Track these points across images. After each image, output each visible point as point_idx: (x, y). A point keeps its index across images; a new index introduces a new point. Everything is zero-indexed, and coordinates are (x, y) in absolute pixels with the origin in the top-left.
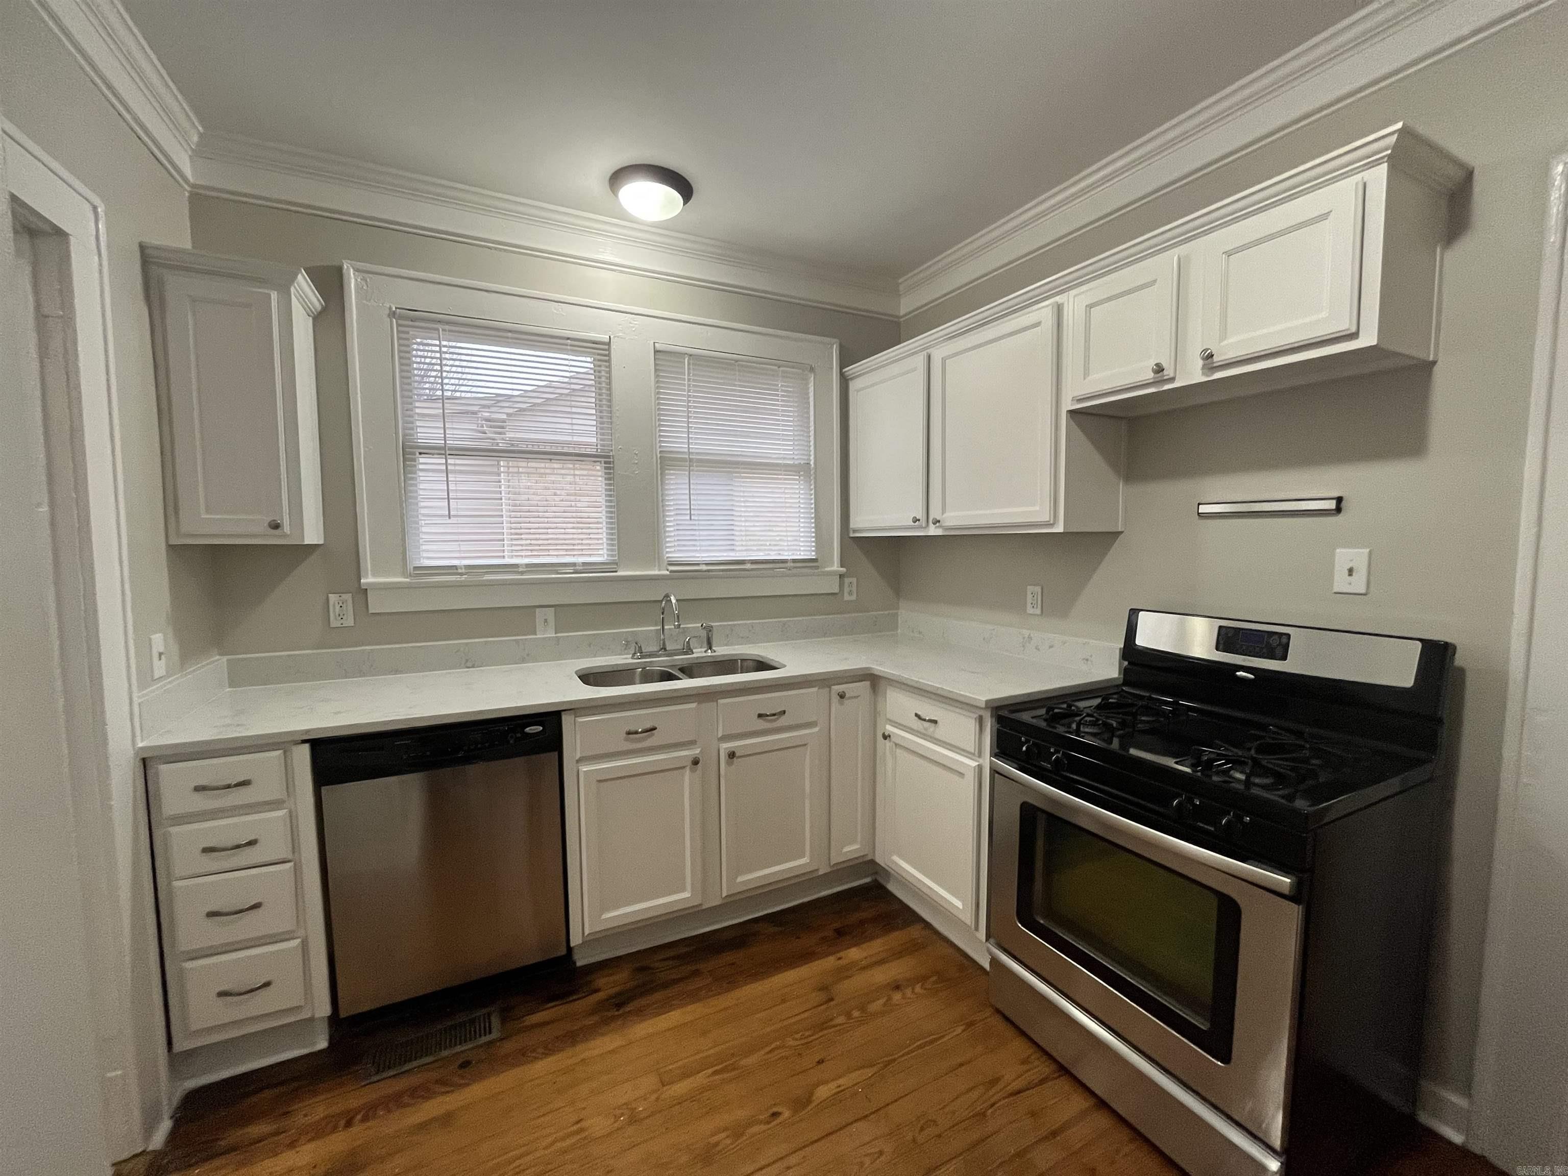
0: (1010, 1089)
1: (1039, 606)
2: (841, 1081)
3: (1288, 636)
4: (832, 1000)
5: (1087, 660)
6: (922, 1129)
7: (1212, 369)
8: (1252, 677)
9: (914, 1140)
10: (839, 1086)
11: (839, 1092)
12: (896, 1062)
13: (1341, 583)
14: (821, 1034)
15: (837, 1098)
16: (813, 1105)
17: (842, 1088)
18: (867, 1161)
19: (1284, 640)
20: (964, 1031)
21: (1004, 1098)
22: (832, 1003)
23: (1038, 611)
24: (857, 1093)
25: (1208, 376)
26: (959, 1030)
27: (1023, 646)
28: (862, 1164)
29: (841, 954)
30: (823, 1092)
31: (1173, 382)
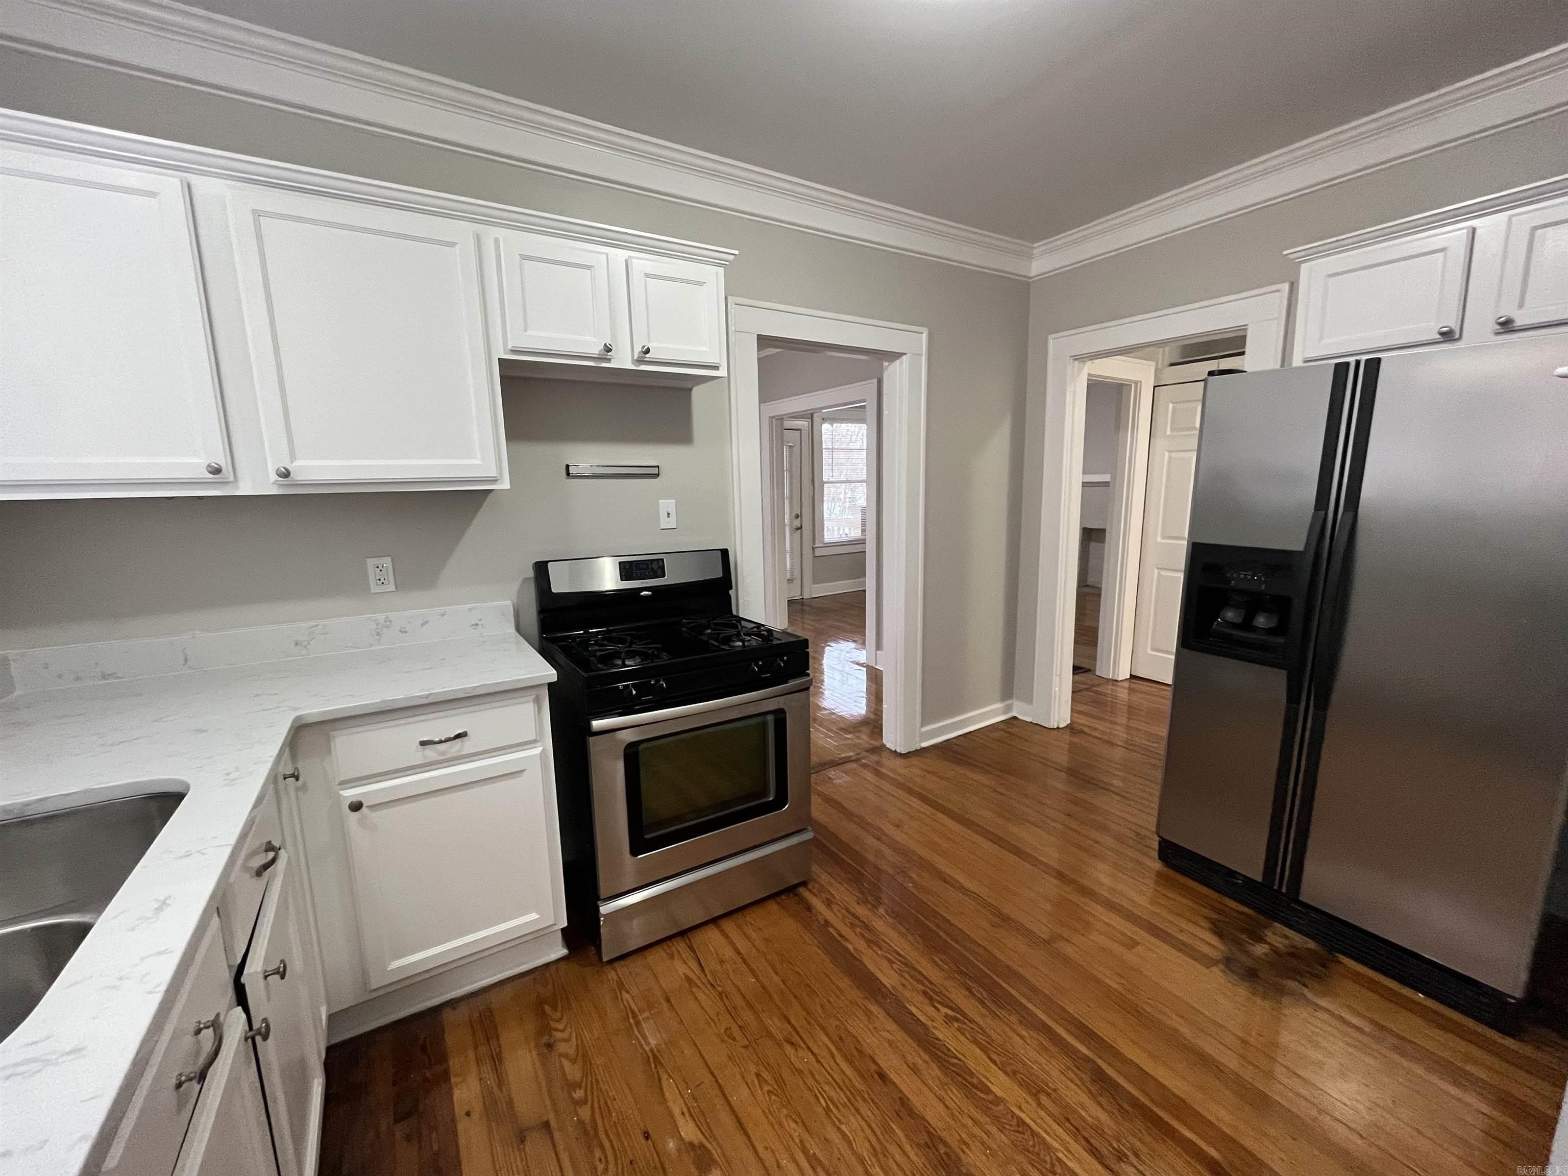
0: (697, 971)
1: (392, 581)
2: (676, 1111)
3: (662, 560)
4: (546, 1125)
5: (477, 625)
6: (734, 1039)
7: (640, 361)
8: (650, 593)
9: (746, 1047)
10: (683, 1113)
11: (691, 1115)
12: (658, 1054)
13: (665, 523)
14: (603, 1136)
15: (699, 1117)
16: (704, 1141)
17: (685, 1110)
18: (766, 1088)
19: (661, 564)
20: (627, 992)
21: (706, 976)
22: (553, 1124)
23: (392, 588)
24: (692, 1094)
25: (637, 366)
26: (626, 995)
27: (378, 634)
28: (769, 1092)
29: (459, 1111)
30: (689, 1131)
31: (610, 362)
